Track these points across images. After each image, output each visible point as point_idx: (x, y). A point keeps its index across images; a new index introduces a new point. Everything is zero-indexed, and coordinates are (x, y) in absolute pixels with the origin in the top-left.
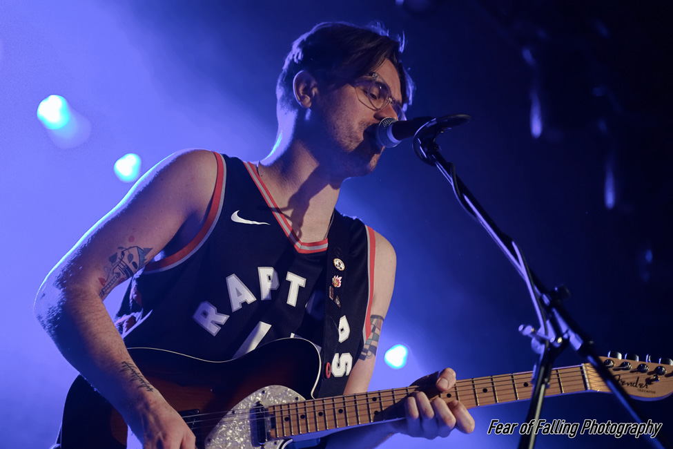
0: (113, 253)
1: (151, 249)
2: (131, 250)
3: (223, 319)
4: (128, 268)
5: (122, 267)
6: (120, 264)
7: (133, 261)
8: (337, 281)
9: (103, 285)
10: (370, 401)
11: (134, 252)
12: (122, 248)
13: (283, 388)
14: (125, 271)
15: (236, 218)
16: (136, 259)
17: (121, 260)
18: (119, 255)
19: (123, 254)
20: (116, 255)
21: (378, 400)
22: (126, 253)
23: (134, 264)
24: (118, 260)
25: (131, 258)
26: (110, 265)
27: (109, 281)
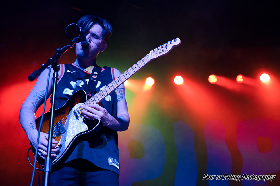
0: (34, 95)
1: (44, 90)
2: (39, 93)
3: (72, 91)
4: (39, 97)
8: (95, 76)
10: (100, 94)
11: (40, 93)
13: (79, 104)
15: (68, 71)
18: (36, 95)
19: (37, 94)
20: (35, 95)
21: (102, 92)
22: (38, 93)
23: (41, 95)
24: (36, 96)
25: (39, 94)
26: (34, 98)
27: (34, 102)
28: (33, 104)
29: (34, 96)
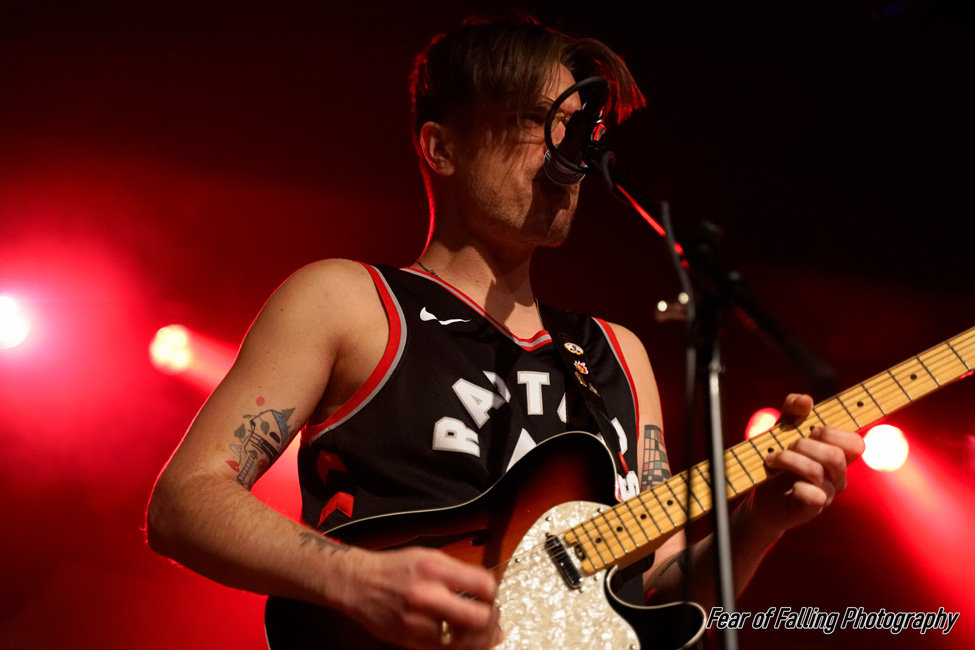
0: (239, 425)
1: (294, 409)
2: (263, 417)
4: (265, 442)
5: (257, 442)
6: (252, 439)
7: (270, 431)
8: (581, 366)
9: (238, 470)
11: (269, 418)
12: (250, 416)
13: (573, 504)
14: (263, 448)
16: (274, 428)
17: (253, 432)
18: (248, 426)
19: (253, 423)
20: (243, 428)
22: (258, 422)
23: (273, 435)
24: (248, 434)
25: (265, 426)
26: (237, 441)
27: (243, 462)
28: (237, 474)
29: (240, 433)
